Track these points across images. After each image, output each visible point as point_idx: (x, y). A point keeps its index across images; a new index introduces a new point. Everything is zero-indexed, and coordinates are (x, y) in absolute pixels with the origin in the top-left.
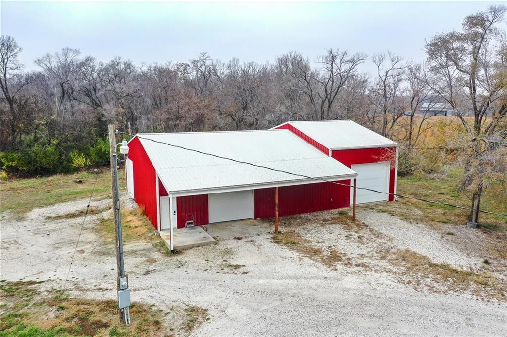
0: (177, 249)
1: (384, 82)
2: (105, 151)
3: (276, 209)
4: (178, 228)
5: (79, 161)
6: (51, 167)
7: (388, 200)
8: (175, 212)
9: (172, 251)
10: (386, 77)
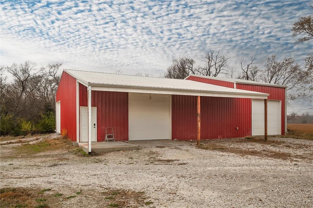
0: (95, 151)
1: (247, 73)
2: (48, 123)
3: (198, 119)
4: (97, 142)
5: (26, 126)
6: (5, 131)
7: (281, 135)
8: (95, 125)
9: (90, 153)
10: (248, 69)
